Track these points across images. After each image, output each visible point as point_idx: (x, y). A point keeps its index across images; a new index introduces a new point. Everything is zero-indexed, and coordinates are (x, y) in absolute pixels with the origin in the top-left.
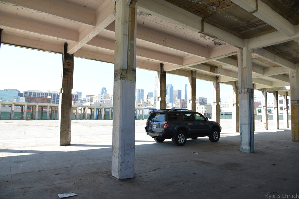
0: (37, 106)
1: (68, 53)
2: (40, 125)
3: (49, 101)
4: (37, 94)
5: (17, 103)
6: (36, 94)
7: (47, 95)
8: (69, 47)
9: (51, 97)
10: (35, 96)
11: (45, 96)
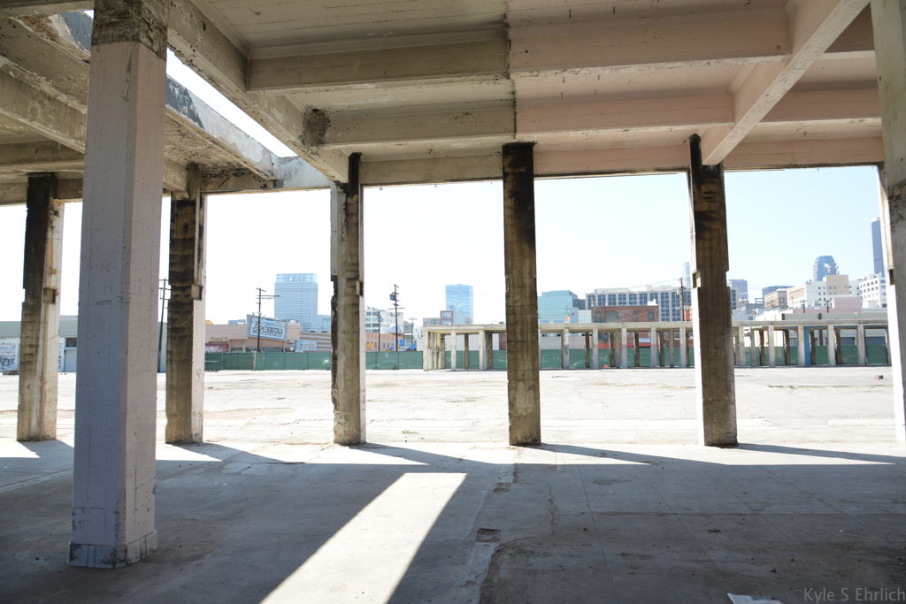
0: (624, 331)
1: (704, 163)
2: (639, 385)
3: (651, 314)
4: (620, 299)
5: (575, 327)
6: (617, 297)
7: (646, 298)
8: (704, 146)
9: (657, 302)
10: (615, 303)
11: (641, 302)
